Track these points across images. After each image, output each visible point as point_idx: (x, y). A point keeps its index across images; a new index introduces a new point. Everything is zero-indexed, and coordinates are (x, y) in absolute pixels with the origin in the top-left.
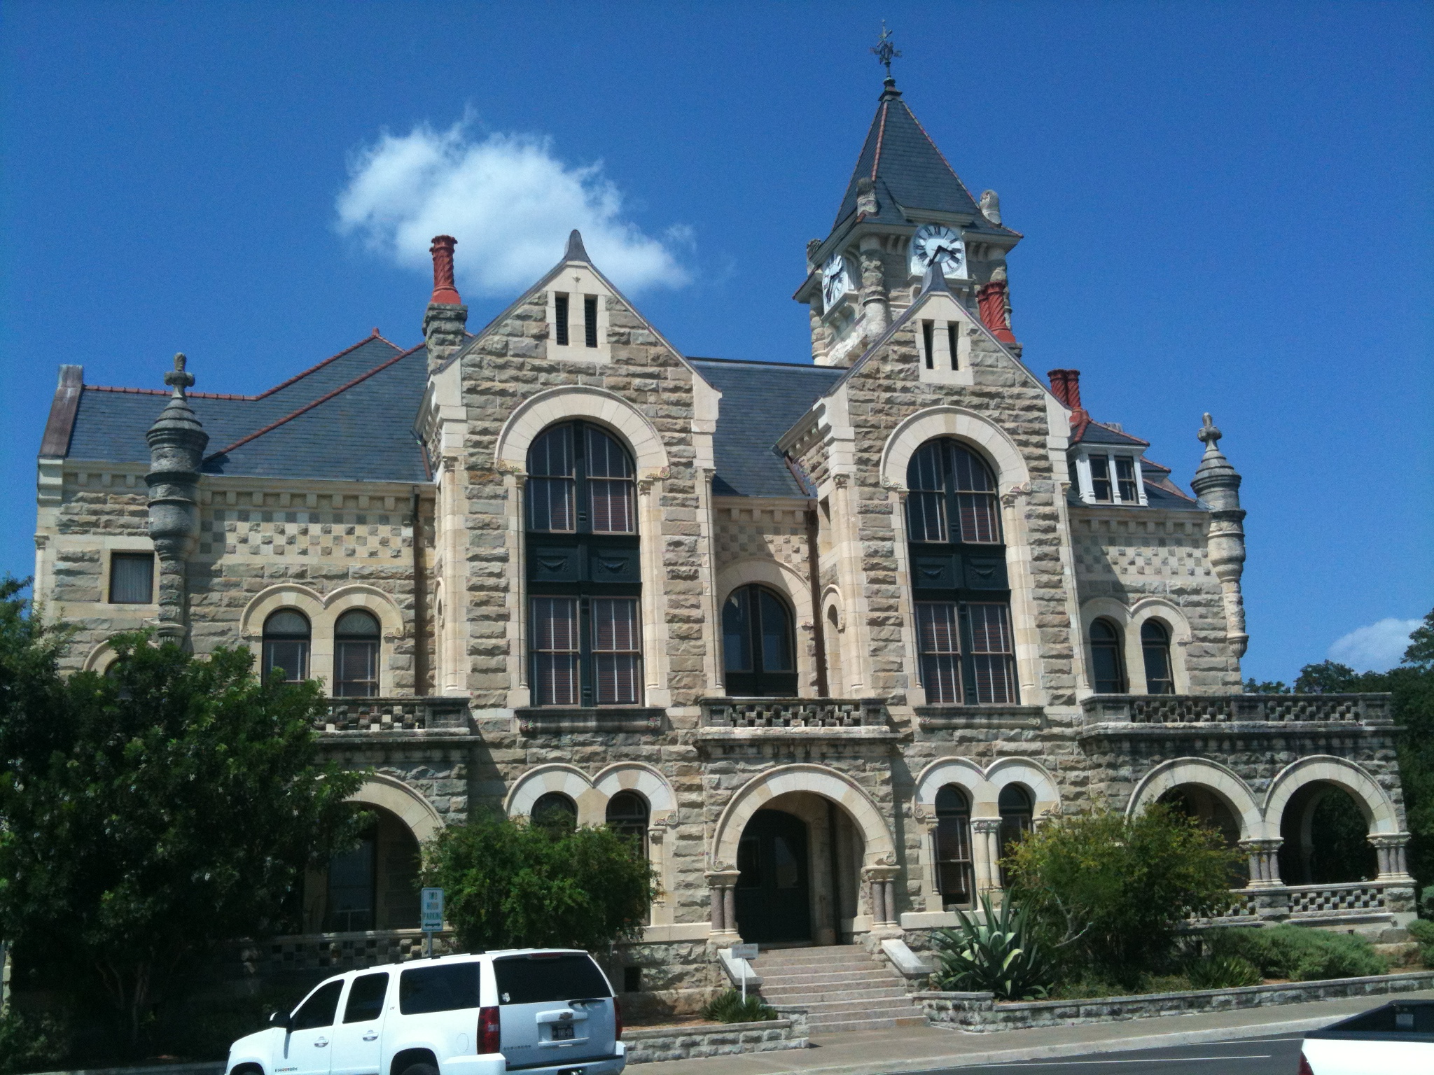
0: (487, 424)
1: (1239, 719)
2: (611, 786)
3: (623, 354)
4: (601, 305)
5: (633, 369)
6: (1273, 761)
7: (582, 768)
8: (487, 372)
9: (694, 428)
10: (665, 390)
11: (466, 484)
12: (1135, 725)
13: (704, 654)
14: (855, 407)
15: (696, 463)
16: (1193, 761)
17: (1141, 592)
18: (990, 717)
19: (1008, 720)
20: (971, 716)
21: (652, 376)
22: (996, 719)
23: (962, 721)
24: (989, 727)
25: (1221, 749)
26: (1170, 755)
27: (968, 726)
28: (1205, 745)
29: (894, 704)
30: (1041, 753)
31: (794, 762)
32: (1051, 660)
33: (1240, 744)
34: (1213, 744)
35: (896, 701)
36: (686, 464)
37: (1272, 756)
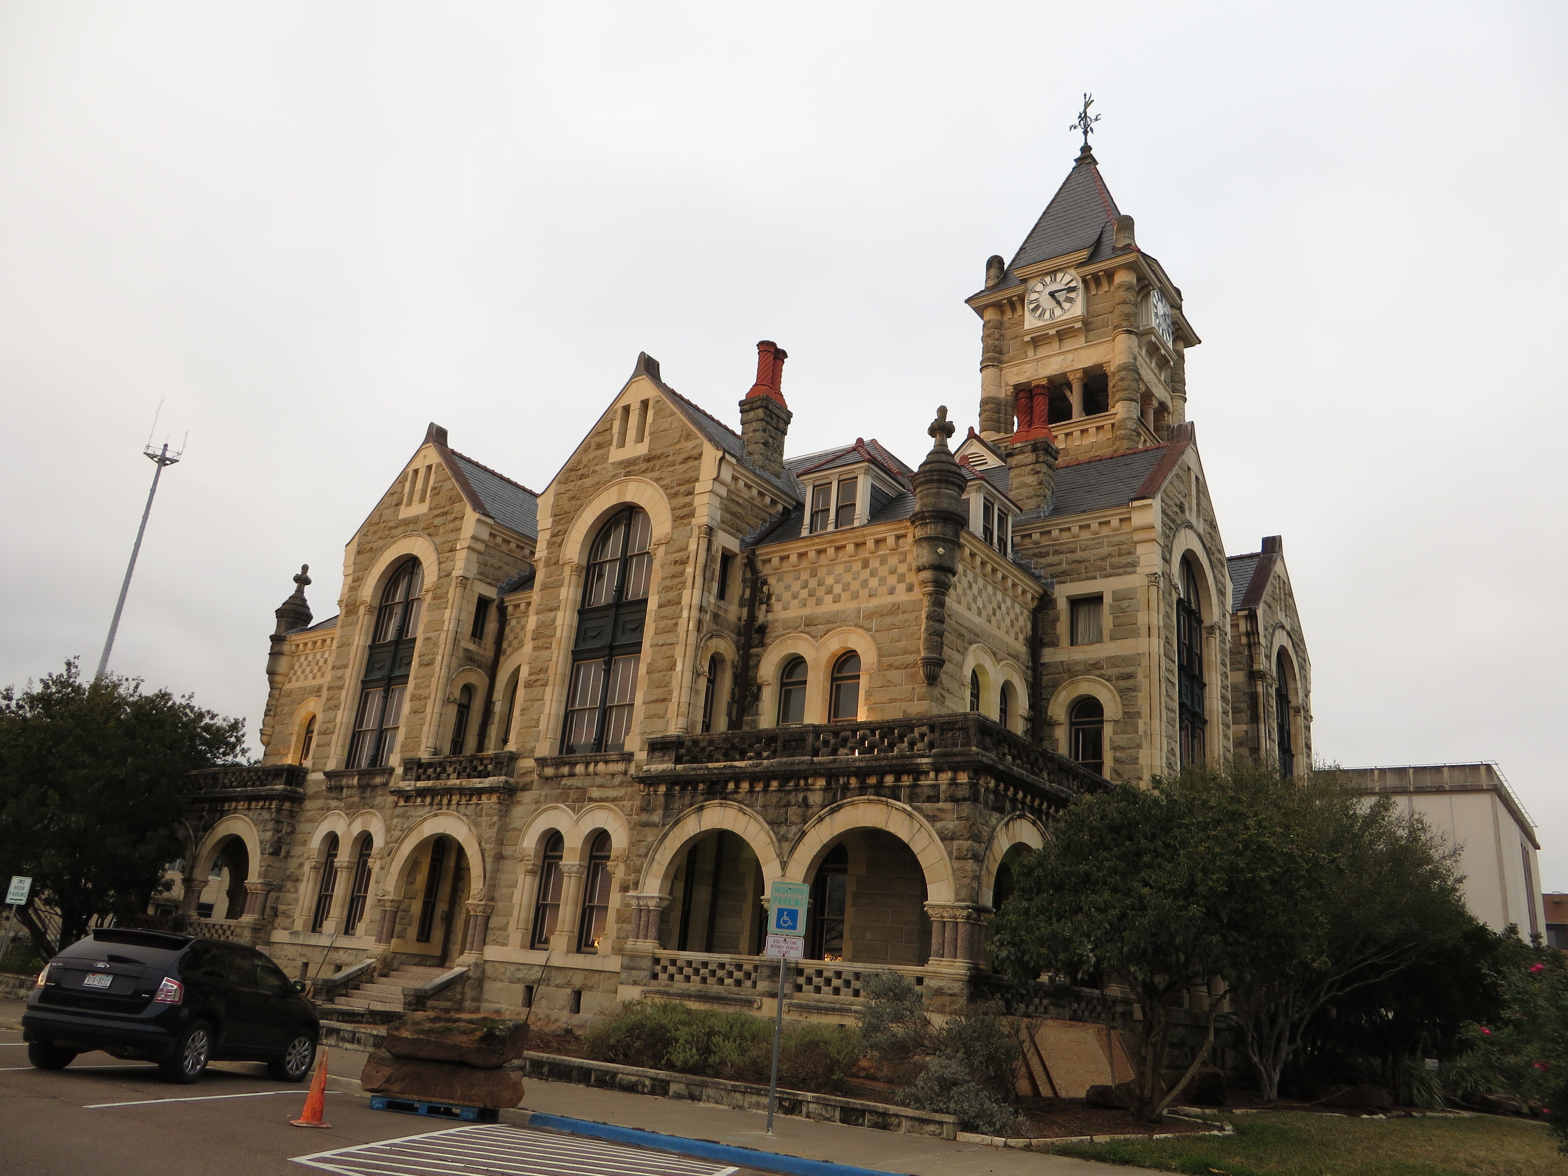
1: (782, 756)
2: (357, 828)
4: (433, 471)
6: (806, 804)
7: (347, 814)
10: (449, 522)
12: (679, 767)
13: (425, 724)
16: (721, 805)
17: (833, 622)
18: (587, 765)
19: (601, 767)
20: (573, 765)
21: (445, 514)
22: (591, 768)
23: (565, 770)
24: (588, 775)
25: (751, 791)
26: (701, 798)
27: (572, 775)
28: (737, 786)
29: (525, 757)
30: (622, 799)
31: (440, 809)
32: (653, 705)
33: (774, 784)
34: (745, 786)
35: (526, 754)
36: (446, 576)
37: (805, 799)
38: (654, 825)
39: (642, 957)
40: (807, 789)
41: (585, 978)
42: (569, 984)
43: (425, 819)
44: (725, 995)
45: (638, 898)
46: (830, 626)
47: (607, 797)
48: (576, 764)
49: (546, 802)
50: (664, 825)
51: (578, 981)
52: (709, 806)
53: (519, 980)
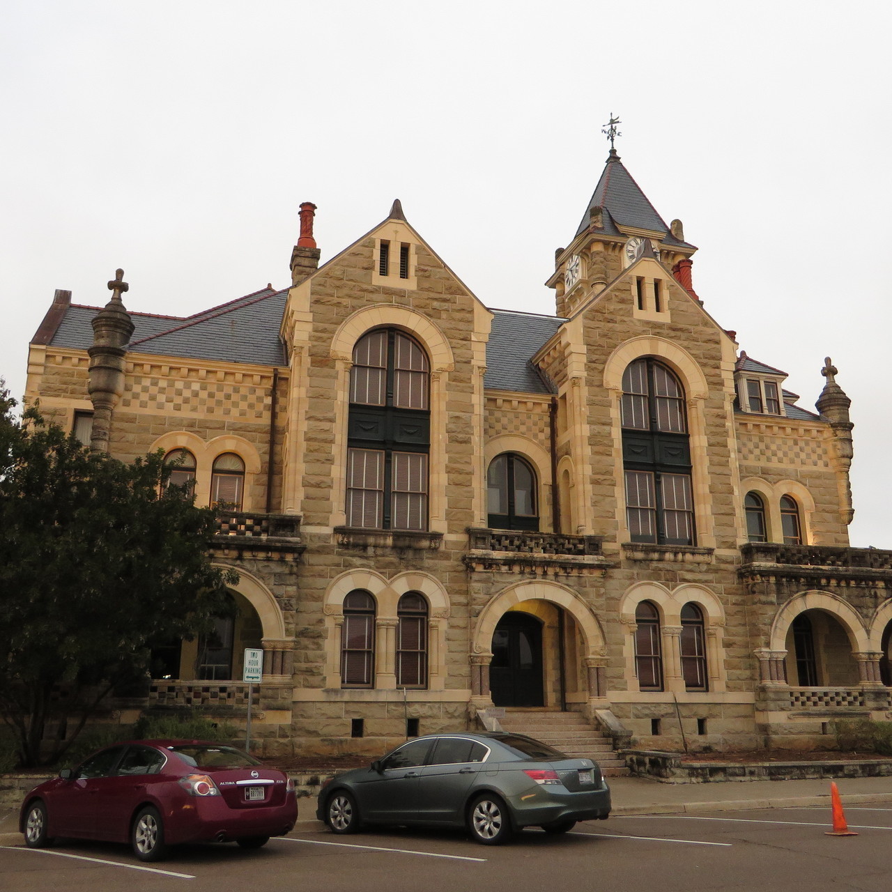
0: (327, 326)
1: (852, 565)
3: (426, 285)
4: (412, 250)
5: (432, 295)
6: (876, 596)
7: (381, 573)
8: (330, 291)
9: (473, 338)
10: (454, 310)
11: (309, 366)
12: (779, 565)
13: (473, 498)
14: (588, 332)
15: (473, 362)
16: (819, 593)
17: (781, 475)
18: (676, 554)
19: (689, 557)
20: (663, 552)
21: (445, 300)
22: (680, 556)
23: (656, 556)
24: (675, 561)
25: (838, 585)
26: (804, 588)
27: (660, 560)
28: (829, 582)
29: (608, 541)
30: (711, 582)
31: (535, 578)
32: (720, 516)
33: (853, 583)
34: (833, 582)
35: (609, 539)
36: (466, 362)
37: (875, 593)
38: (772, 603)
39: (783, 692)
40: (875, 587)
41: (710, 710)
42: (695, 715)
43: (517, 586)
44: (847, 711)
45: (770, 653)
46: (779, 477)
47: (699, 580)
48: (665, 552)
49: (639, 579)
50: (779, 604)
51: (703, 712)
52: (809, 594)
53: (647, 715)
